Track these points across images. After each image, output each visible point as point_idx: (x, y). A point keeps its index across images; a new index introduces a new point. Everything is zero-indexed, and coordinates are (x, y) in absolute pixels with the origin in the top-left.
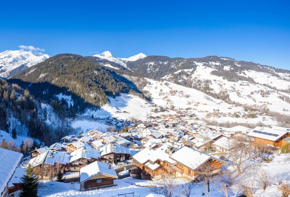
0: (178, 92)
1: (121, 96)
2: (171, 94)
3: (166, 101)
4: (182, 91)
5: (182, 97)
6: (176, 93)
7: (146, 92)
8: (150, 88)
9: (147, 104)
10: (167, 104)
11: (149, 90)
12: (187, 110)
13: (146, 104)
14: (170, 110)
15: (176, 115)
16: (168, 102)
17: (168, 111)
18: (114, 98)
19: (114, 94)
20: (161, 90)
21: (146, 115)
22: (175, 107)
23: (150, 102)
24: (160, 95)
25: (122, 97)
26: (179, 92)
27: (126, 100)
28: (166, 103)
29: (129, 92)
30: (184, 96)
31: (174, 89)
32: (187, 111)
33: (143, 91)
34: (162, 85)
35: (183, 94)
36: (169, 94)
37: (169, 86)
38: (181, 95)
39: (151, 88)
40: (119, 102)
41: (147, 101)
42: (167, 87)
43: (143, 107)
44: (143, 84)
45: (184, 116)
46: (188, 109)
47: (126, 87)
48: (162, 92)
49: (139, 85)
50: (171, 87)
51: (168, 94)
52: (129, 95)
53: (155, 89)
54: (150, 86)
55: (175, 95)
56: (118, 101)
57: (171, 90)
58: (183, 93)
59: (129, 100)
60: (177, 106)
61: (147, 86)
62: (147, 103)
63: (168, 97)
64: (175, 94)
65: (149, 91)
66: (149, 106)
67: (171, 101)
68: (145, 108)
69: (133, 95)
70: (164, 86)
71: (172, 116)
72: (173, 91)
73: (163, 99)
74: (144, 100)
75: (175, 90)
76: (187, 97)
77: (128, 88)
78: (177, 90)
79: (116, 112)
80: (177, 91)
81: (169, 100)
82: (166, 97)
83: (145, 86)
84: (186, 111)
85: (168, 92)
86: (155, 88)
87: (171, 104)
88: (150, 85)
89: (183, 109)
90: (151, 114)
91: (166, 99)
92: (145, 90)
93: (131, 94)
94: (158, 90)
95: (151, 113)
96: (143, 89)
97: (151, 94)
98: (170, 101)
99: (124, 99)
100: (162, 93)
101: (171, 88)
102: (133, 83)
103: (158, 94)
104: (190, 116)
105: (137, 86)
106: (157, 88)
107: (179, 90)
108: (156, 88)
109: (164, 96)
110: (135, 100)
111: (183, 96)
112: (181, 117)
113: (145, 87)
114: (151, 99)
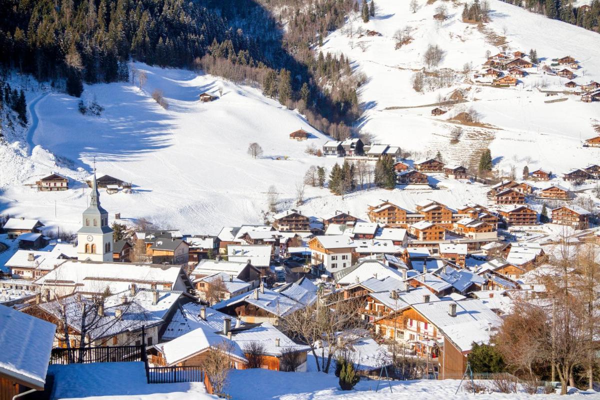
0: (542, 65)
1: (133, 84)
2: (491, 78)
3: (450, 120)
4: (567, 60)
5: (561, 96)
6: (527, 70)
7: (335, 66)
8: (366, 38)
9: (308, 136)
10: (455, 141)
11: (354, 56)
12: (578, 184)
13: (300, 135)
14: (452, 177)
15: (477, 212)
16: (464, 127)
17: (434, 185)
18: (75, 90)
19: (74, 60)
20: (434, 55)
21: (267, 209)
22: (498, 159)
23: (333, 126)
24: (418, 87)
25: (136, 89)
26: (548, 63)
27: (160, 110)
28: (448, 132)
29: (198, 60)
30: (577, 89)
31: (516, 45)
32: (582, 187)
33: (317, 57)
34: (445, 22)
35: (574, 77)
36: (481, 79)
37: (489, 26)
38: (557, 83)
39: (371, 38)
40: (102, 120)
41: (311, 116)
42: (476, 31)
43: (265, 154)
44: (323, 16)
45: (544, 219)
46: (590, 177)
47: (185, 28)
48: (440, 67)
49: (295, 24)
50: (499, 33)
51: (471, 76)
52: (199, 81)
53: (399, 46)
54: (371, 25)
55: (517, 82)
56: (98, 110)
57: (495, 51)
58: (575, 72)
59: (186, 110)
60: (515, 157)
61: (346, 27)
62: (309, 129)
63: (470, 95)
64: (519, 77)
65: (352, 59)
66: (311, 151)
67: (482, 126)
68: (282, 162)
69: (225, 76)
70: (458, 26)
71: (453, 215)
72: (513, 58)
73: (436, 112)
74: (296, 111)
75: (522, 51)
76: (594, 100)
77: (195, 32)
78: (533, 53)
79: (45, 180)
80: (535, 61)
81: (466, 118)
82: (458, 97)
83: (332, 28)
84: (572, 189)
85: (479, 63)
86: (394, 43)
87: (478, 144)
88: (366, 20)
89: (550, 176)
90: (302, 202)
91: (453, 112)
92: (329, 56)
93: (215, 74)
94: (414, 55)
95: (305, 197)
96: (321, 44)
97: (363, 81)
98: (477, 124)
99: (152, 100)
100: (436, 74)
101: (500, 41)
102: (262, 10)
103: (408, 77)
104: (582, 218)
105: (286, 28)
106: (406, 41)
107: (549, 53)
108: (404, 41)
109: (446, 92)
110: (230, 112)
111: (571, 89)
112: (517, 228)
113: (337, 33)
114: (354, 110)
